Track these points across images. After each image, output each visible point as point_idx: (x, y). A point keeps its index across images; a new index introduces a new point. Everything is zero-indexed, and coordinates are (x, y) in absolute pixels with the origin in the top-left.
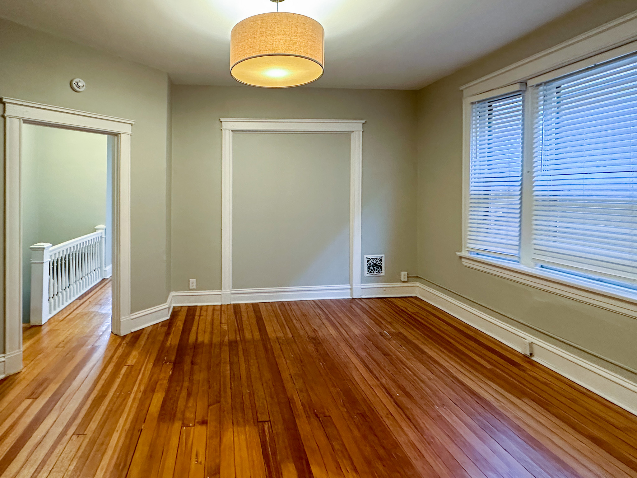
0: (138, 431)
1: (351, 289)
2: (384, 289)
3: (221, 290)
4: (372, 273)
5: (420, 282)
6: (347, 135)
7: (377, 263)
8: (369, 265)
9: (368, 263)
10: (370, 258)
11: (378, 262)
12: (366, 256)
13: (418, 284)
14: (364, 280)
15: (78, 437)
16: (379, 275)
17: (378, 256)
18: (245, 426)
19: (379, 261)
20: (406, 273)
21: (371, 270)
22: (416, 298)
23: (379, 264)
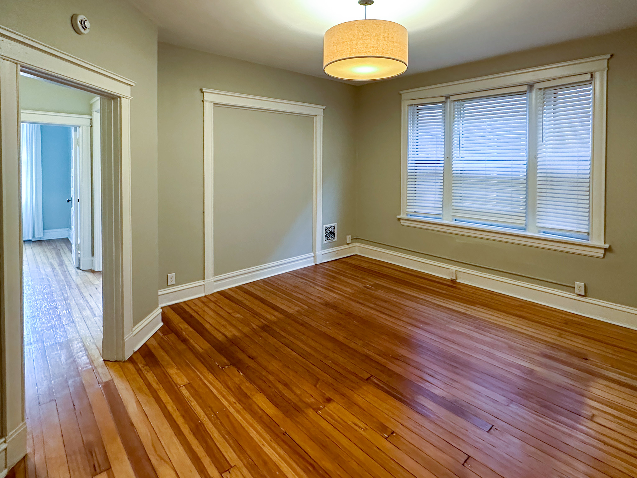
0: (284, 436)
1: (314, 256)
2: (337, 252)
3: (204, 279)
4: (328, 240)
5: (359, 242)
6: (310, 118)
7: (332, 231)
8: (326, 233)
10: (327, 227)
12: (324, 226)
13: (357, 244)
14: (324, 247)
15: (230, 472)
16: (333, 241)
17: (333, 225)
18: (361, 387)
19: (333, 229)
20: (350, 236)
21: (328, 237)
22: (356, 255)
23: (333, 231)
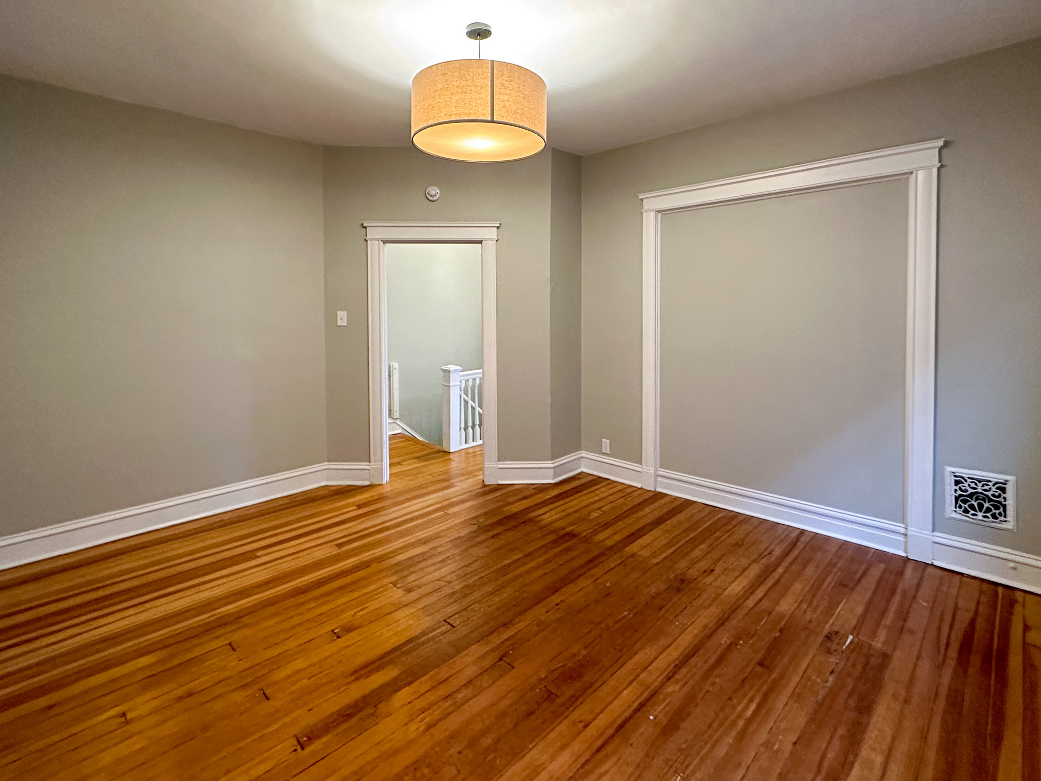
1: (904, 535)
3: (641, 464)
4: (969, 515)
6: (900, 182)
8: (959, 492)
9: (957, 488)
10: (966, 476)
11: (991, 492)
12: (949, 469)
14: (942, 524)
16: (994, 524)
17: (995, 477)
19: (994, 489)
23: (995, 496)
